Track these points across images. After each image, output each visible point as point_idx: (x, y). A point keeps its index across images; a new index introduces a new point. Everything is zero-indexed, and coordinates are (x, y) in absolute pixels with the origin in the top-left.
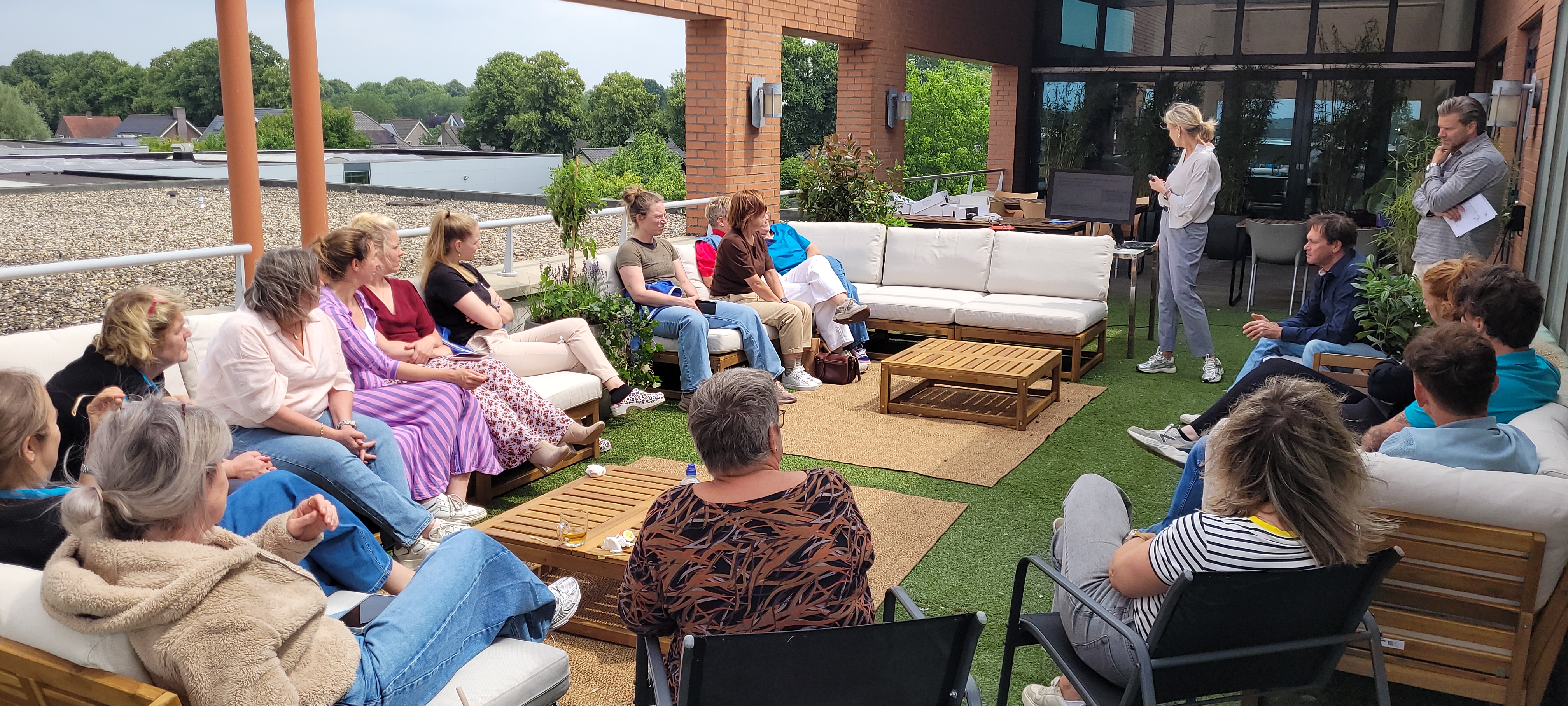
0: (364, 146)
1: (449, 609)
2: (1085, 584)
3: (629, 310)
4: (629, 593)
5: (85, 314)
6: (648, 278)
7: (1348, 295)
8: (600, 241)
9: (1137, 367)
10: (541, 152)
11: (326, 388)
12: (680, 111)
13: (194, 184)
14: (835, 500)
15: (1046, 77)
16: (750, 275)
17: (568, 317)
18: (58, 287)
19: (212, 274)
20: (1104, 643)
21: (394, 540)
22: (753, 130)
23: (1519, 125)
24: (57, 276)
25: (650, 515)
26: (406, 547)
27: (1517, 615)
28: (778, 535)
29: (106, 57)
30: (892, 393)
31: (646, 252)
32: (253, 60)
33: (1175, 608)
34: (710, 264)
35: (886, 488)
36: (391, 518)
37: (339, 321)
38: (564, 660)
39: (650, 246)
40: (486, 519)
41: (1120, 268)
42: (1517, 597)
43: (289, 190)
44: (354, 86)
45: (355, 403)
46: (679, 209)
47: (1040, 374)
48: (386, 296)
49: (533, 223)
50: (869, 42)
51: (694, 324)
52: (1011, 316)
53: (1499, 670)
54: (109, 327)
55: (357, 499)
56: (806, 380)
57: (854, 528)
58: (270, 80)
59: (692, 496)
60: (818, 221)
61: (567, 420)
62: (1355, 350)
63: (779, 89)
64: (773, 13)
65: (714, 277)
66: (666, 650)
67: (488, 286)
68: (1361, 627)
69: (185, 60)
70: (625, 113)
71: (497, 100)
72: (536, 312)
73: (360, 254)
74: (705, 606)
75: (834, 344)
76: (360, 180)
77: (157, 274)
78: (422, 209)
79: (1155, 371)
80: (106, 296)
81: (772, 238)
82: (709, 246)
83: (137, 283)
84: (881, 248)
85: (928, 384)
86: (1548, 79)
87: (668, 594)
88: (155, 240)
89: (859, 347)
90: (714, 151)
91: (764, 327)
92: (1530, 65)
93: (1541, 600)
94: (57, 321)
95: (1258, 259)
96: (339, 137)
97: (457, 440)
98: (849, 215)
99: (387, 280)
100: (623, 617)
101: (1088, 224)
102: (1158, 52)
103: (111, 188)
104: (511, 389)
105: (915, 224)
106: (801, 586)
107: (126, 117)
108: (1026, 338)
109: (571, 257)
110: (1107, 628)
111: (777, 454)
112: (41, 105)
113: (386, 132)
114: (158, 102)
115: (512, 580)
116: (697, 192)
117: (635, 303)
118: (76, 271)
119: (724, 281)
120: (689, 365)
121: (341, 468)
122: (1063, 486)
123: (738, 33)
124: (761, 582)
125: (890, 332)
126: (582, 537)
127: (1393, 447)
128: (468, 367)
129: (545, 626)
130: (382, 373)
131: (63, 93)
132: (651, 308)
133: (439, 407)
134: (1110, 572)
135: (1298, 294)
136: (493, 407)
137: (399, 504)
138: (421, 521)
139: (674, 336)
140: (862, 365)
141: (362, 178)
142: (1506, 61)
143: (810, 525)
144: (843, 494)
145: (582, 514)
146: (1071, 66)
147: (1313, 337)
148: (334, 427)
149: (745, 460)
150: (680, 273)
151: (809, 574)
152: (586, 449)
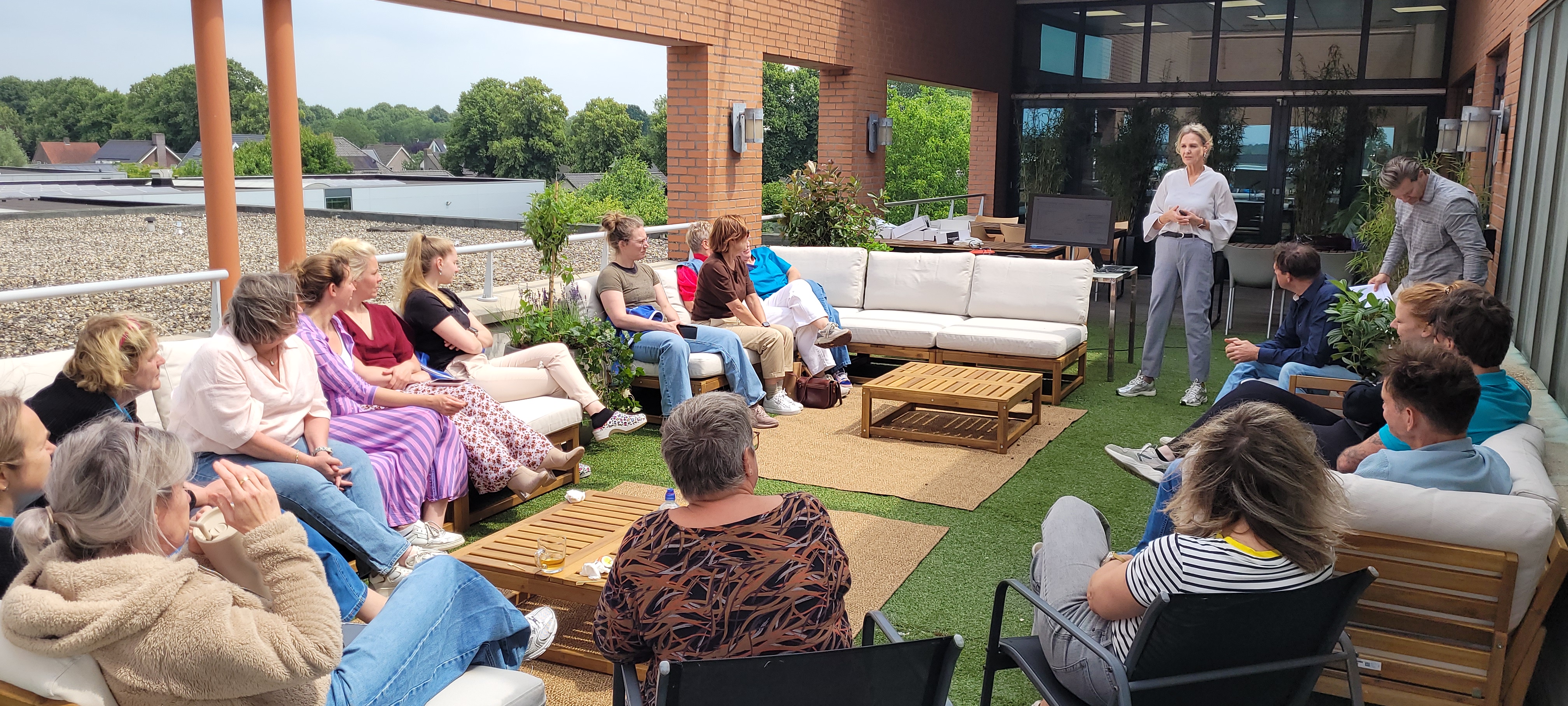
0: (345, 172)
1: (421, 635)
2: (1064, 607)
3: (610, 334)
4: (605, 621)
5: (59, 341)
6: (629, 303)
7: (1322, 319)
8: (582, 266)
9: (1117, 392)
10: (524, 178)
11: (302, 414)
12: (662, 137)
13: (172, 210)
14: (811, 524)
15: (1025, 103)
16: (731, 299)
17: (549, 341)
18: (31, 314)
19: (189, 300)
20: (1082, 667)
21: (370, 568)
22: (734, 155)
23: (1489, 149)
24: (33, 303)
25: (626, 542)
26: (382, 575)
27: (1491, 635)
28: (754, 559)
29: (85, 83)
30: (873, 417)
31: (627, 277)
32: (232, 86)
33: (1152, 632)
34: (692, 288)
35: (868, 512)
36: (367, 546)
37: (316, 347)
38: (540, 688)
39: (632, 270)
40: (464, 545)
41: (1099, 292)
42: (1493, 618)
43: (269, 216)
44: (337, 112)
45: (331, 429)
46: (662, 234)
47: (1021, 397)
48: (364, 321)
49: (514, 248)
50: (850, 68)
51: (675, 348)
52: (992, 340)
53: (1475, 690)
54: (82, 354)
55: (332, 526)
56: (787, 404)
57: (831, 552)
58: (252, 106)
59: (668, 521)
60: (800, 245)
61: (547, 445)
62: (1330, 371)
63: (760, 115)
64: (754, 39)
65: (696, 302)
66: (642, 676)
67: (468, 311)
68: (1337, 649)
69: (165, 86)
70: (608, 138)
71: (479, 126)
72: (516, 337)
73: (337, 278)
74: (681, 633)
75: (815, 368)
76: (341, 206)
77: (133, 300)
78: (403, 235)
79: (1135, 395)
80: (81, 323)
81: (753, 263)
82: (690, 271)
83: (113, 310)
84: (862, 273)
85: (909, 408)
86: (1516, 105)
87: (644, 622)
88: (131, 266)
89: (841, 370)
90: (696, 176)
91: (746, 352)
92: (1499, 91)
93: (1515, 619)
94: (30, 348)
95: (1236, 283)
96: (320, 163)
97: (434, 464)
98: (830, 240)
99: (365, 305)
100: (597, 643)
101: (1068, 248)
102: (1136, 78)
103: (88, 214)
104: (488, 416)
105: (897, 249)
106: (777, 611)
107: (104, 142)
108: (1007, 362)
109: (551, 282)
110: (1085, 651)
111: (754, 479)
112: (18, 132)
113: (368, 158)
114: (137, 128)
115: (486, 605)
116: (678, 217)
117: (615, 328)
118: (50, 297)
119: (705, 305)
120: (670, 390)
121: (316, 496)
122: (1042, 508)
123: (720, 59)
124: (737, 607)
125: (872, 356)
126: (560, 563)
127: (1368, 468)
128: (446, 393)
129: (519, 653)
130: (359, 398)
131: (41, 119)
132: (631, 332)
133: (417, 433)
134: (1088, 595)
135: (1275, 318)
136: (472, 433)
137: (376, 531)
138: (397, 548)
139: (655, 361)
140: (844, 389)
141: (343, 204)
142: (1475, 87)
143: (786, 549)
144: (819, 519)
145: (561, 540)
146: (1047, 93)
147: (1289, 360)
148: (309, 453)
149: (720, 485)
150: (662, 298)
151: (786, 599)
152: (566, 475)
